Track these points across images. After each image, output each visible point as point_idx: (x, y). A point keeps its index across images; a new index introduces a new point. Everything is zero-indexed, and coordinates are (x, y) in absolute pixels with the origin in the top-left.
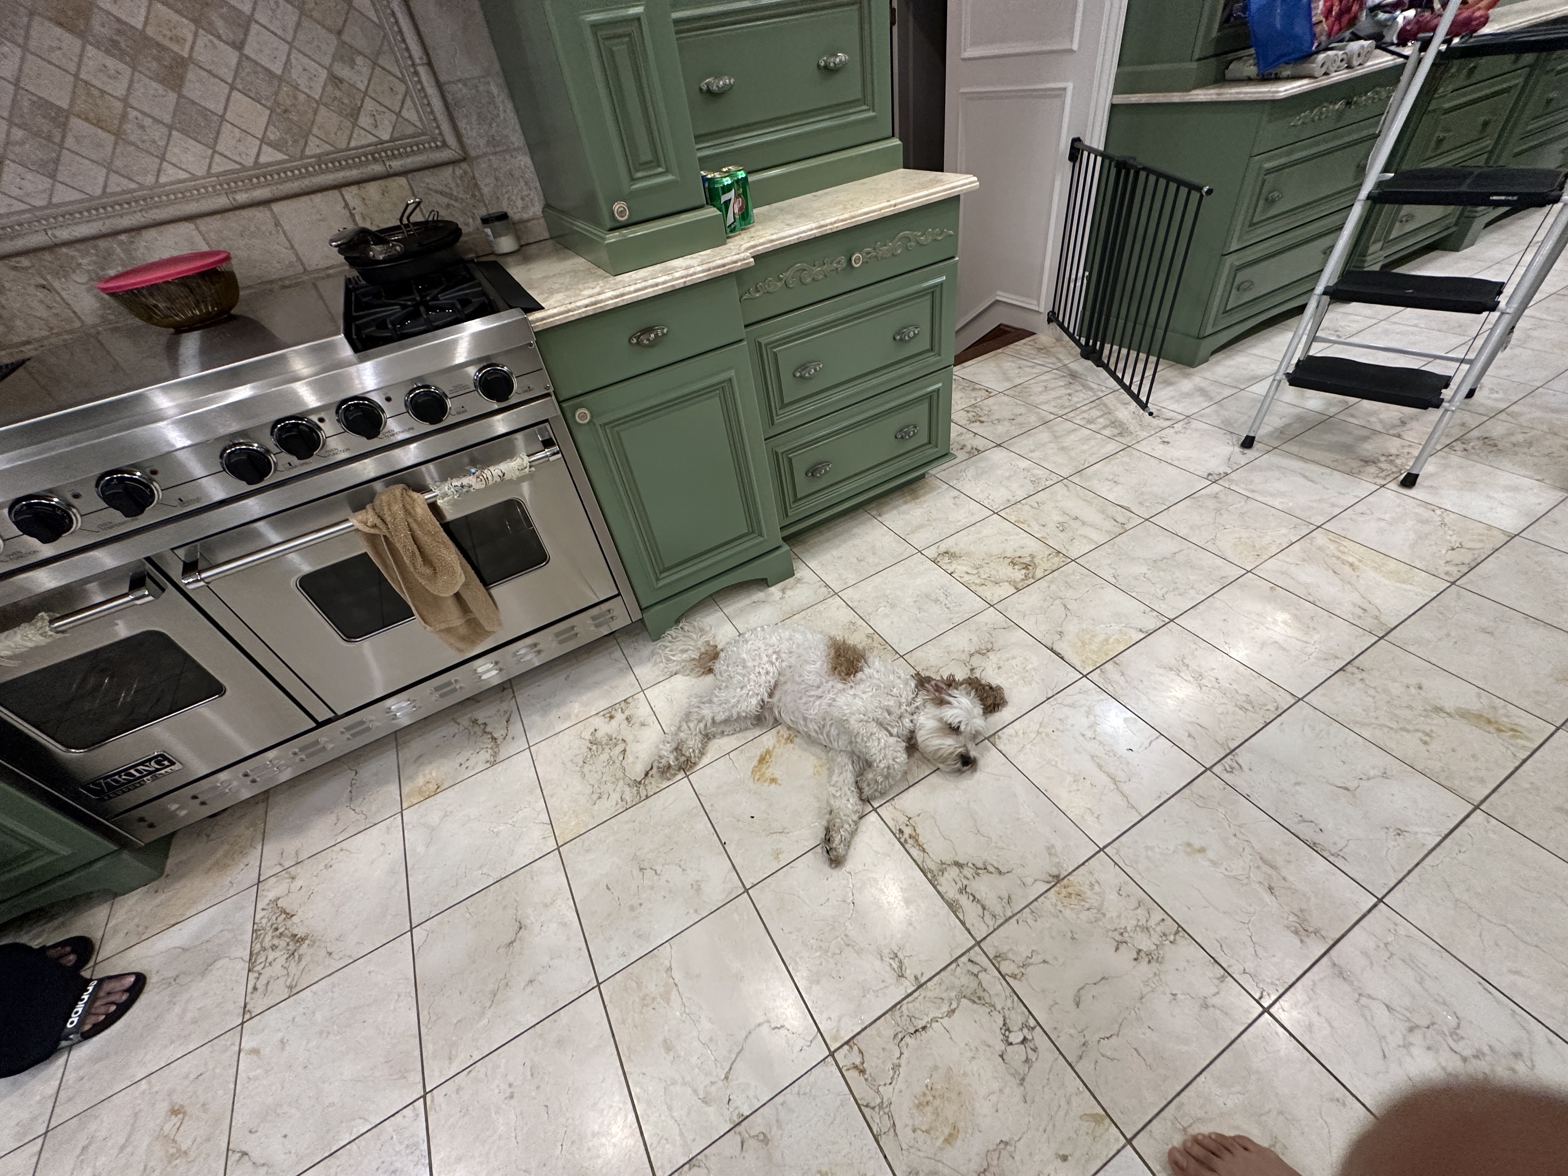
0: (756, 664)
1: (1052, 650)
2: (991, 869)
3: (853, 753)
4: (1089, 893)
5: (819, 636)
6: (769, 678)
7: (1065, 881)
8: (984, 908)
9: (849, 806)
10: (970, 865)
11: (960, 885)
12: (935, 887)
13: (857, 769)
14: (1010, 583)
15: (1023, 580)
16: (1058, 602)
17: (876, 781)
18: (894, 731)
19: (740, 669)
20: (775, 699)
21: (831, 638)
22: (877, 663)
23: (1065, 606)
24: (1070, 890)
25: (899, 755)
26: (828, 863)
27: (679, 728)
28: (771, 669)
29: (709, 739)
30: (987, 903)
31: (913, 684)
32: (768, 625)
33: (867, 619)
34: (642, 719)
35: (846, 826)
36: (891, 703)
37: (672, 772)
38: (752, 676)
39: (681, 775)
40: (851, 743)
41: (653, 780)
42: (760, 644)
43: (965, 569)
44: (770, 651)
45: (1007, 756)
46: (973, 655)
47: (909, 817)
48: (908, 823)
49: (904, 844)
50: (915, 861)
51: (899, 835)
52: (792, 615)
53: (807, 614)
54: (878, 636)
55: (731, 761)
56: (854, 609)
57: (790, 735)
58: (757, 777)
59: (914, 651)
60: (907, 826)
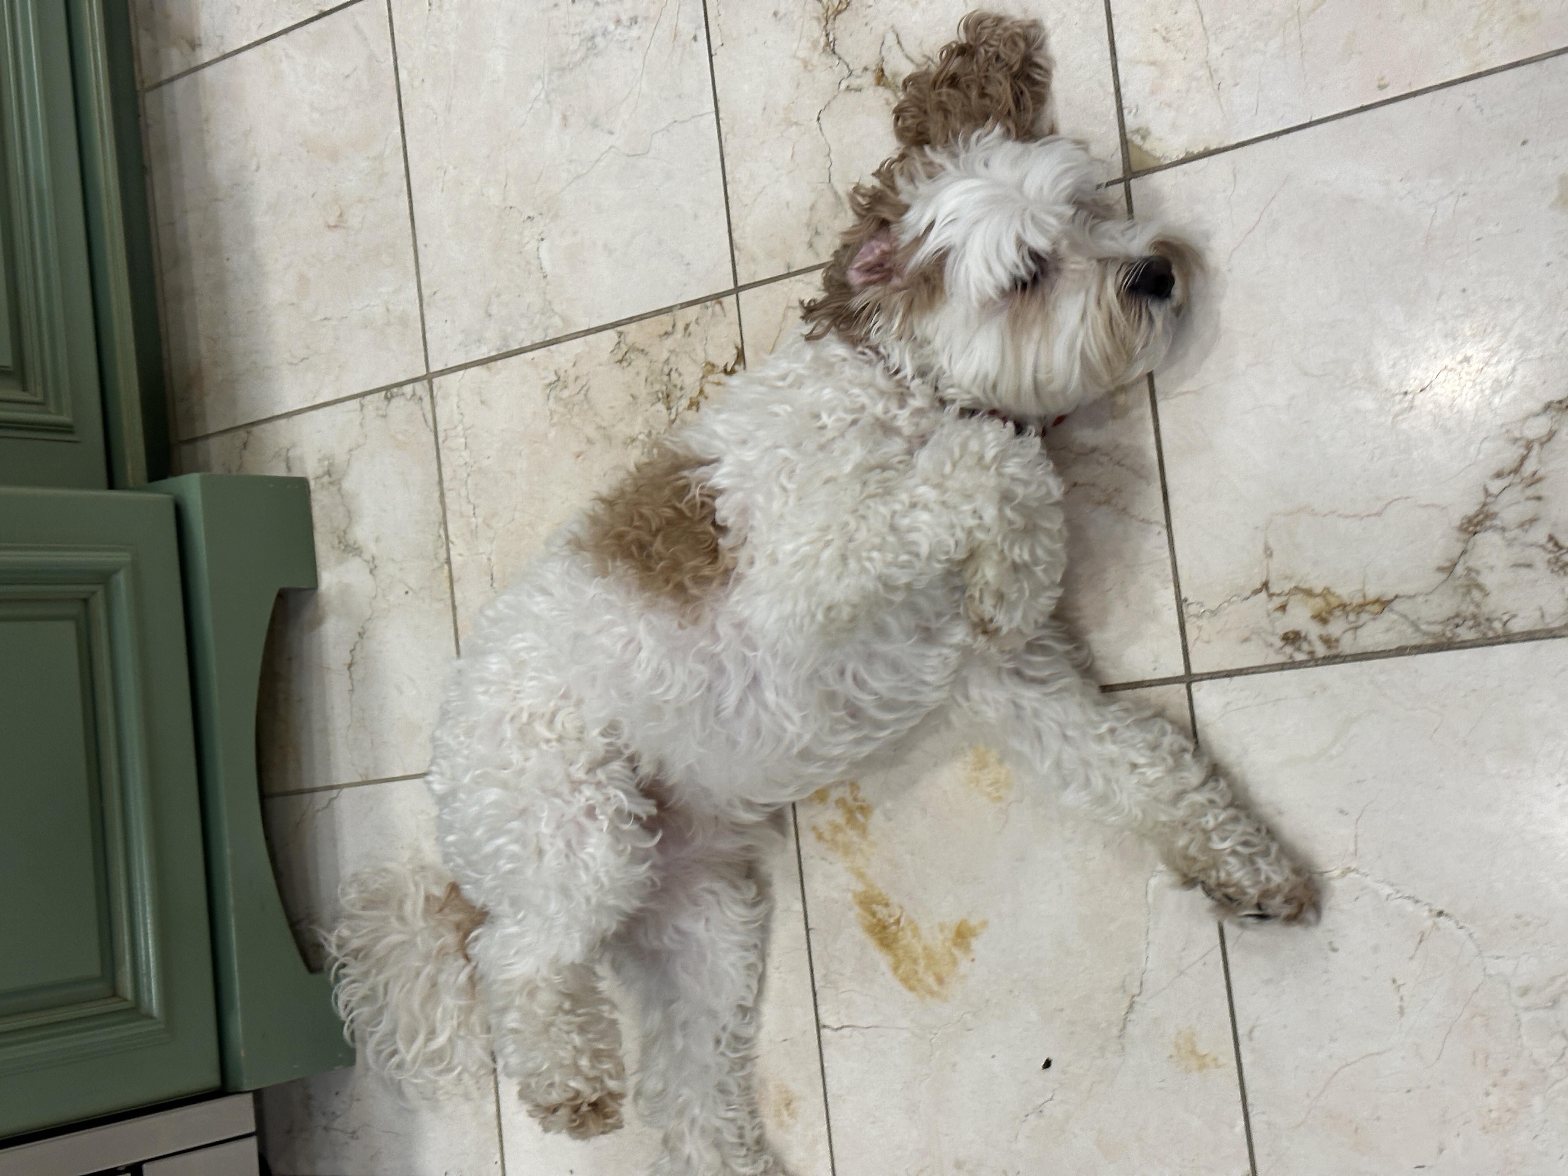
2: (1538, 428)
10: (1495, 486)
11: (1540, 558)
12: (1509, 638)
33: (557, 327)
45: (1213, 147)
46: (831, 39)
47: (1259, 586)
48: (1277, 601)
49: (1334, 652)
50: (1401, 651)
51: (1299, 649)
52: (446, 567)
53: (462, 515)
54: (633, 326)
55: (846, 1031)
56: (504, 350)
57: (841, 802)
58: (931, 980)
59: (734, 235)
60: (1283, 608)
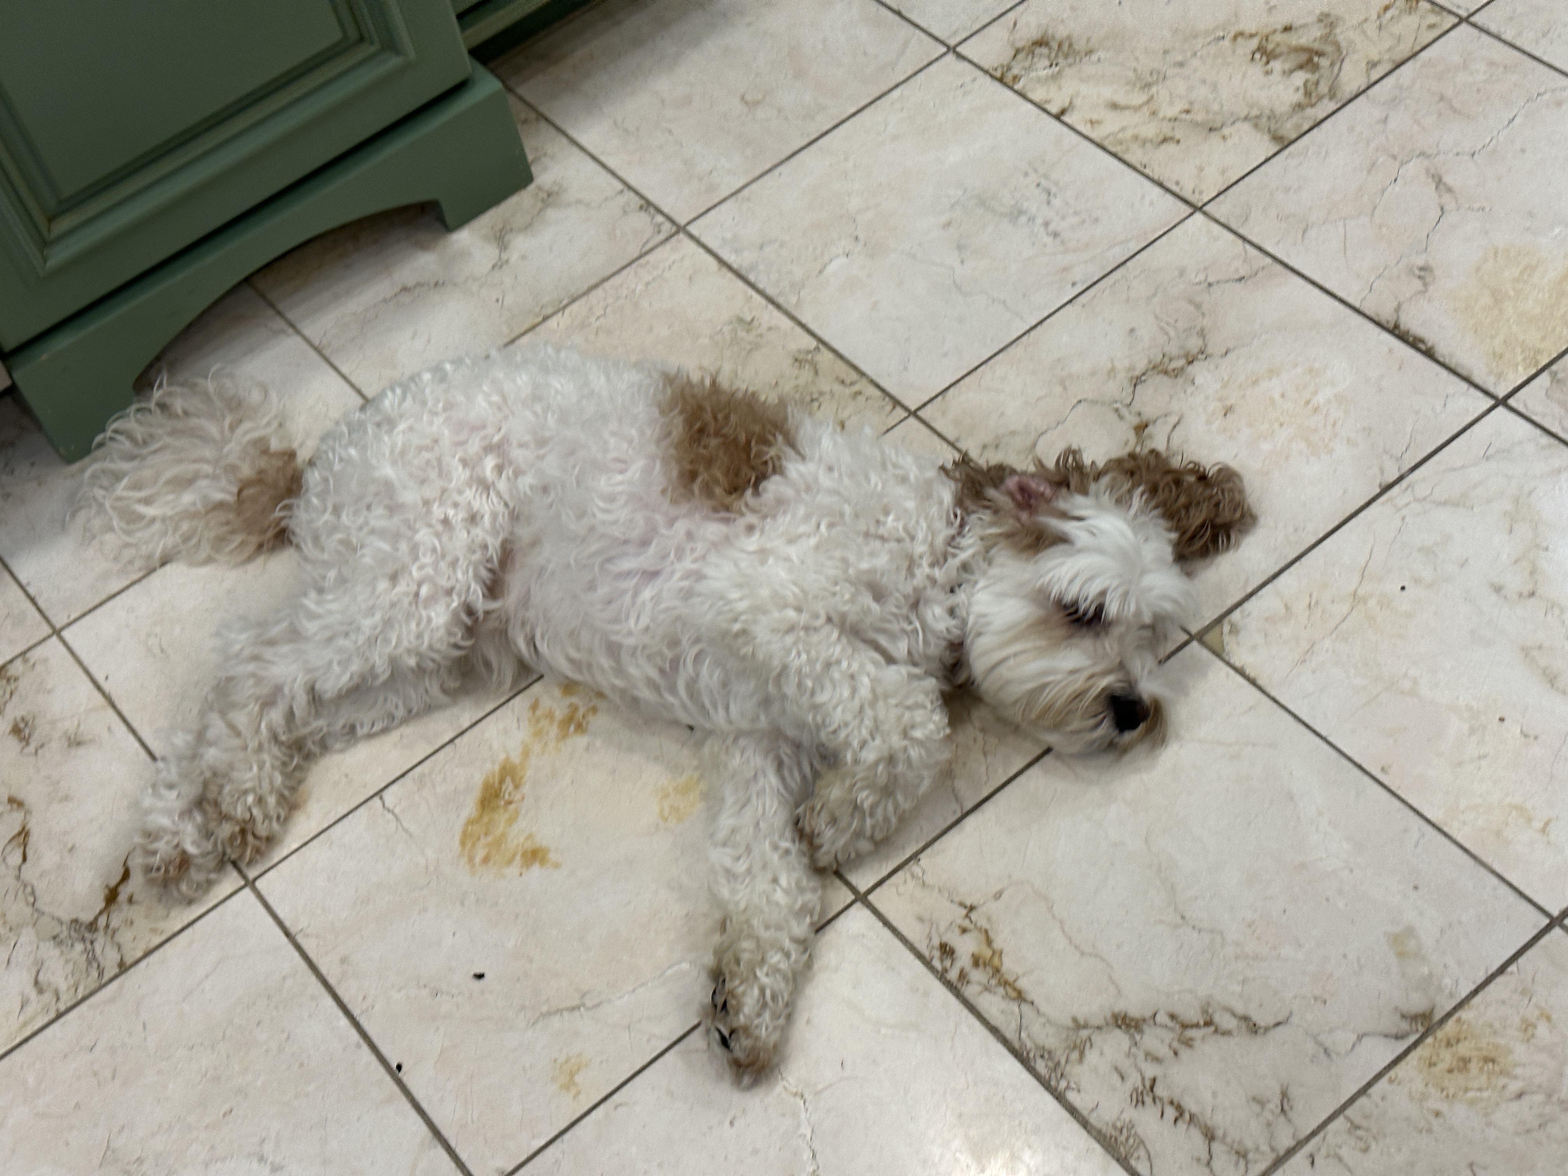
0: (430, 492)
1: (1396, 331)
2: (1225, 1021)
3: (776, 734)
4: (1520, 1051)
5: (632, 377)
6: (479, 533)
7: (1450, 1026)
8: (1210, 1136)
9: (779, 896)
10: (1162, 1018)
11: (1134, 1080)
12: (1060, 1097)
13: (795, 780)
14: (1254, 121)
15: (1299, 107)
16: (1414, 167)
17: (856, 807)
18: (901, 648)
19: (378, 518)
20: (510, 600)
21: (669, 379)
22: (826, 442)
23: (1439, 182)
24: (1463, 1049)
25: (919, 715)
26: (728, 1076)
27: (201, 737)
28: (485, 506)
29: (308, 757)
30: (1219, 1121)
31: (946, 493)
32: (457, 362)
33: (789, 301)
34: (69, 725)
35: (775, 958)
36: (882, 561)
37: (196, 876)
38: (423, 536)
39: (231, 881)
40: (766, 702)
41: (136, 913)
42: (438, 426)
43: (1108, 92)
44: (474, 446)
45: (1260, 682)
46: (1143, 378)
47: (968, 904)
48: (966, 923)
49: (959, 986)
50: (994, 1031)
51: (942, 961)
52: (540, 319)
53: (591, 309)
54: (830, 355)
55: (390, 816)
56: (743, 272)
57: (574, 708)
58: (480, 854)
59: (952, 390)
60: (964, 931)
